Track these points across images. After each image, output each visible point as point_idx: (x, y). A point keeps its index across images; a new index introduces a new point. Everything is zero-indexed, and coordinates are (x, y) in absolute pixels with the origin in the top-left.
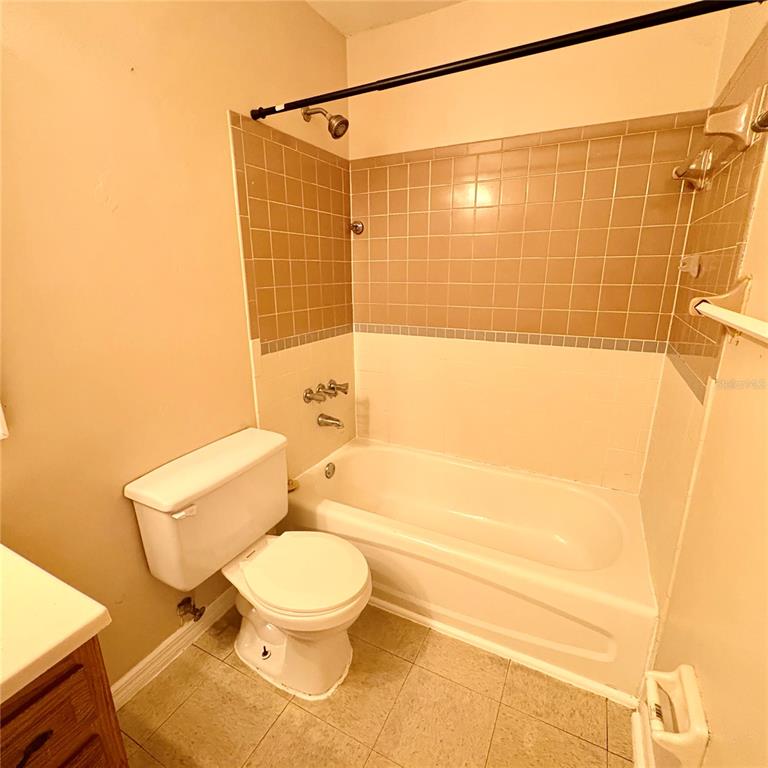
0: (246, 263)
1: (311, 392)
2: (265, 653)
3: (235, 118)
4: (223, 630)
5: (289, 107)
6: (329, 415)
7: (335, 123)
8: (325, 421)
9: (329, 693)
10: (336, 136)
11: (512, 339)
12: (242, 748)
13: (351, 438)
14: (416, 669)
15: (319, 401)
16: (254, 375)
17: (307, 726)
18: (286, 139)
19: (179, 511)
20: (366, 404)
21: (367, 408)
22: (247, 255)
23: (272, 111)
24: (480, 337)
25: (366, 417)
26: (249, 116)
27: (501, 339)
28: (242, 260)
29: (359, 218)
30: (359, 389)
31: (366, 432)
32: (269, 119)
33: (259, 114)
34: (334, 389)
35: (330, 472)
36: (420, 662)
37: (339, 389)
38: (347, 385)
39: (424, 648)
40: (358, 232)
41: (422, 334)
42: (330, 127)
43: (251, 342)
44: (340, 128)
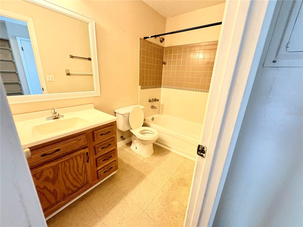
0: (140, 69)
1: (150, 100)
2: (136, 148)
3: (140, 39)
4: (128, 145)
5: (152, 37)
6: (154, 106)
7: (161, 39)
8: (153, 107)
9: (148, 156)
10: (161, 42)
11: (198, 91)
12: (131, 160)
13: (159, 113)
14: (166, 156)
15: (152, 102)
16: (139, 93)
17: (143, 160)
18: (150, 43)
19: (124, 115)
20: (163, 105)
21: (163, 106)
22: (140, 68)
23: (148, 37)
24: (191, 90)
25: (163, 109)
26: (143, 38)
27: (196, 91)
28: (139, 69)
29: (165, 61)
30: (161, 101)
31: (162, 112)
32: (147, 39)
33: (145, 38)
34: (156, 100)
35: (153, 119)
36: (167, 155)
37: (157, 100)
38: (159, 100)
39: (168, 153)
40: (165, 64)
41: (178, 89)
42: (160, 40)
43: (139, 86)
44: (162, 41)
